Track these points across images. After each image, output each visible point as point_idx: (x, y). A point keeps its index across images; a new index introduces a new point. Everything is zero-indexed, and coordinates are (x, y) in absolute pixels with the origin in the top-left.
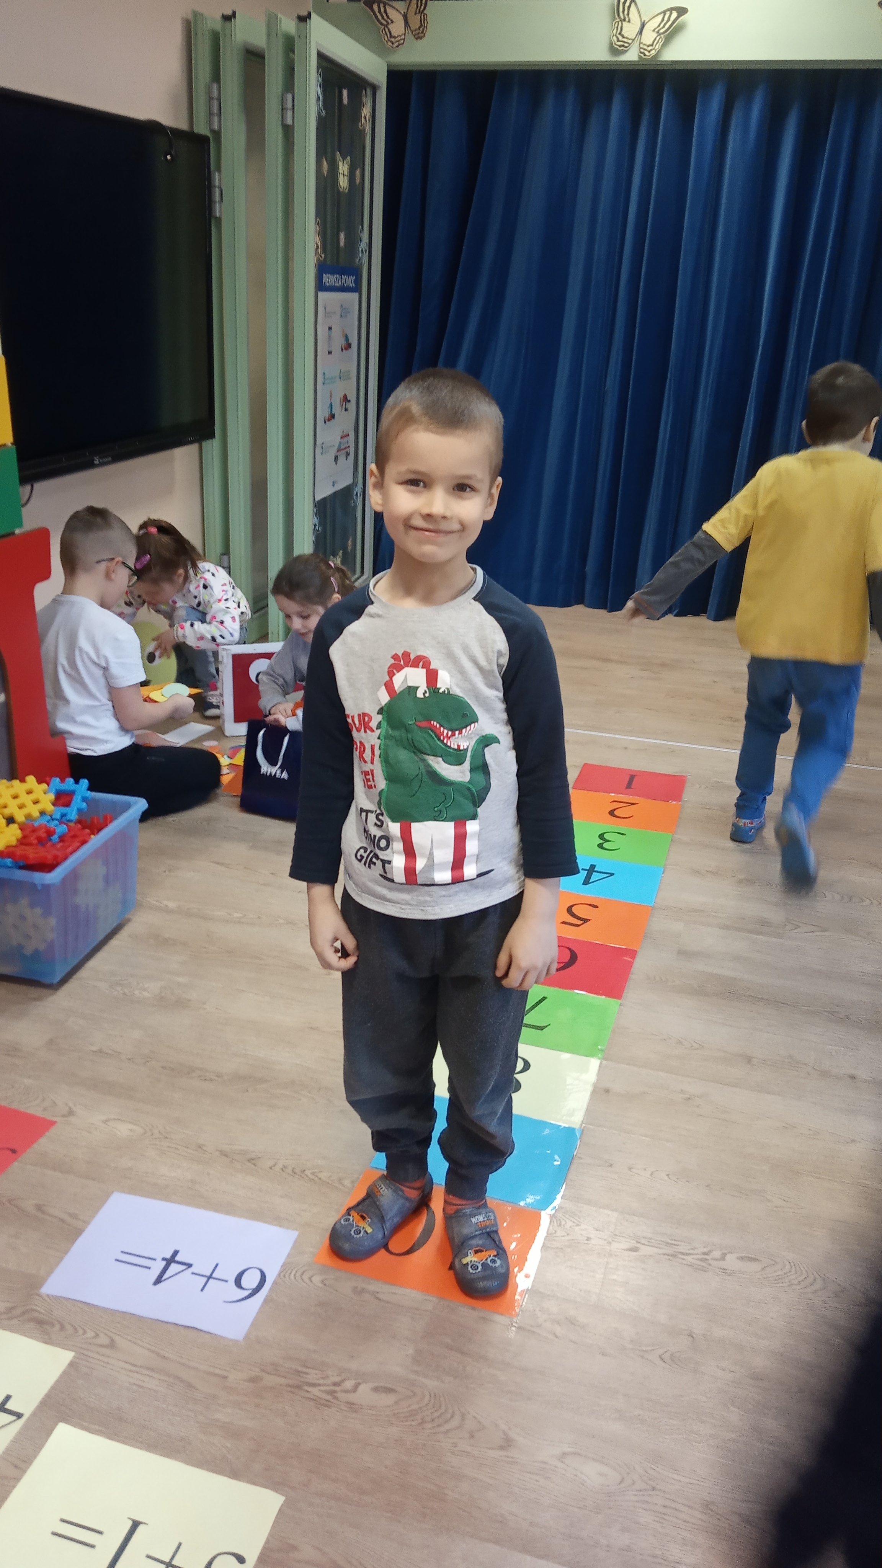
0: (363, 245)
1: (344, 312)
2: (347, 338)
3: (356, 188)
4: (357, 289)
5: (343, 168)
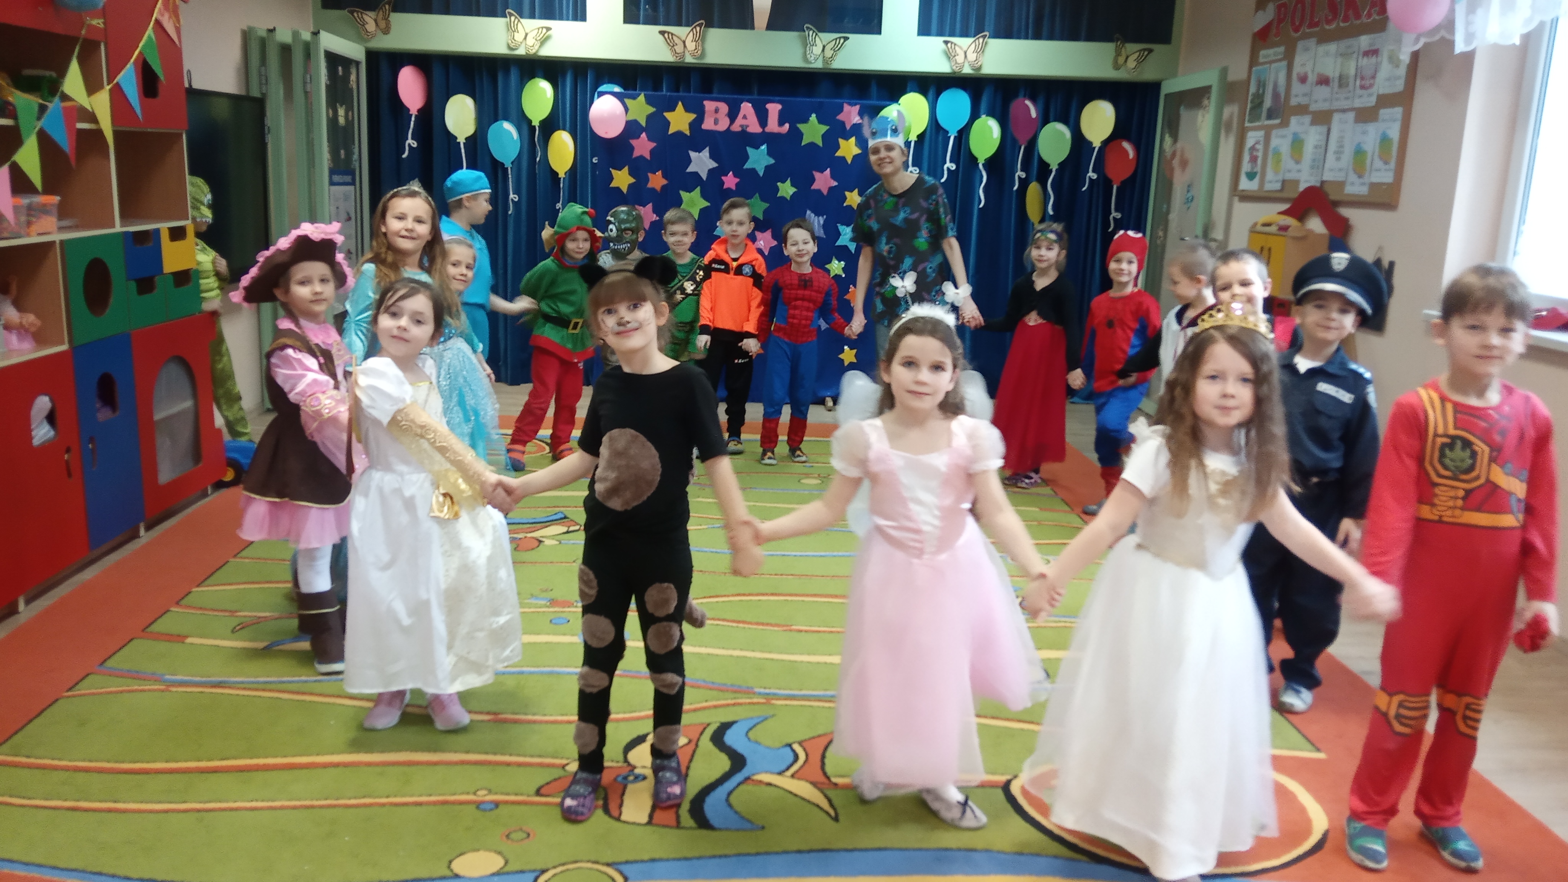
0: (356, 157)
1: (346, 198)
2: (348, 214)
3: (349, 123)
4: (353, 183)
5: (341, 112)
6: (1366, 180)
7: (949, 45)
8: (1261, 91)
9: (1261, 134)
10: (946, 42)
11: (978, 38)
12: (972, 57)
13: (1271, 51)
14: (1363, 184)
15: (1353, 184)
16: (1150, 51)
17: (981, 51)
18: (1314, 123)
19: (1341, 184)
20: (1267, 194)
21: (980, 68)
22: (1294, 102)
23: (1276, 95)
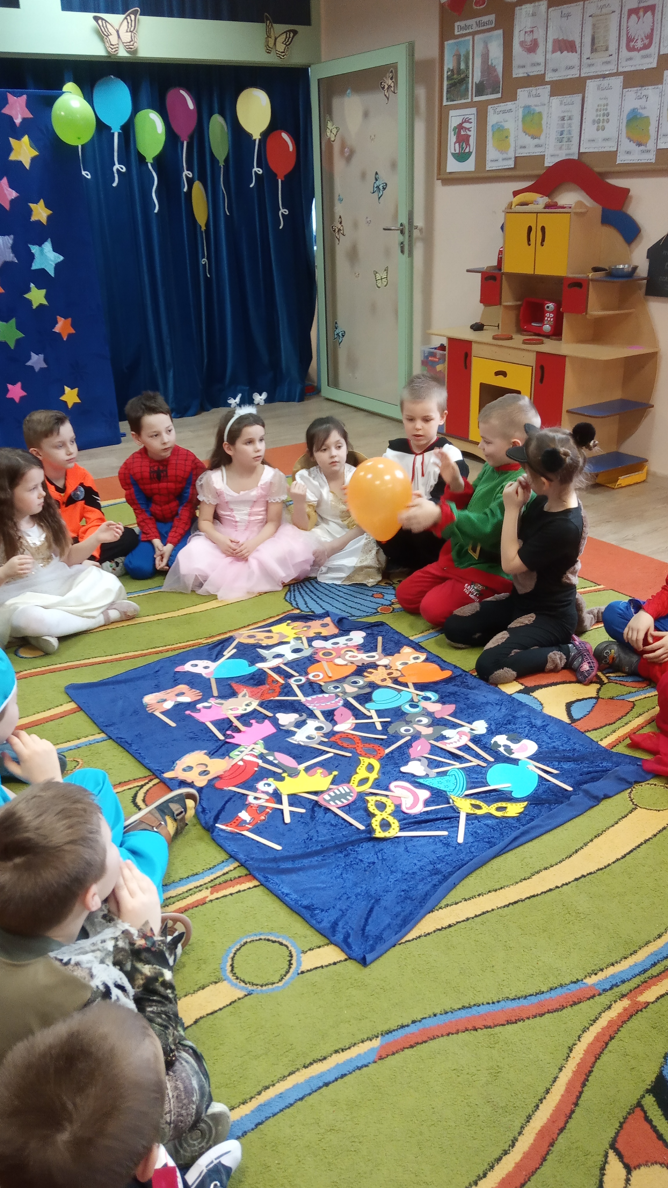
6: (651, 145)
7: (100, 22)
8: (463, 66)
9: (472, 112)
10: (96, 19)
11: (129, 15)
12: (126, 37)
13: (472, 22)
14: (648, 151)
15: (628, 153)
16: (295, 32)
17: (132, 31)
18: (553, 94)
19: (613, 155)
20: (490, 174)
21: (135, 52)
22: (518, 73)
23: (488, 69)
